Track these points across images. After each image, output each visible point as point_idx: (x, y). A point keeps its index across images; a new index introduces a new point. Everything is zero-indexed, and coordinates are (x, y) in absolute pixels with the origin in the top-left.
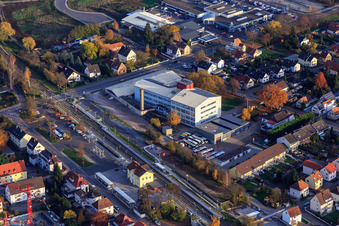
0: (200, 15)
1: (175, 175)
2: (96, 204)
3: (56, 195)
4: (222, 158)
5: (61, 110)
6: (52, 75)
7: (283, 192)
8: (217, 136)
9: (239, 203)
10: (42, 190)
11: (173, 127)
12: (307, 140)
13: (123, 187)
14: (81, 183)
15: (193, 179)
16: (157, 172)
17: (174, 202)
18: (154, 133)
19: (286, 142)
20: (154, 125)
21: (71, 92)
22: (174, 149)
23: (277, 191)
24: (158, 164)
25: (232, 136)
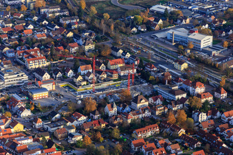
0: (190, 7)
2: (163, 75)
4: (218, 61)
5: (132, 43)
6: (124, 30)
10: (135, 70)
11: (190, 49)
14: (153, 68)
20: (181, 49)
22: (193, 58)
24: (188, 62)
25: (220, 53)
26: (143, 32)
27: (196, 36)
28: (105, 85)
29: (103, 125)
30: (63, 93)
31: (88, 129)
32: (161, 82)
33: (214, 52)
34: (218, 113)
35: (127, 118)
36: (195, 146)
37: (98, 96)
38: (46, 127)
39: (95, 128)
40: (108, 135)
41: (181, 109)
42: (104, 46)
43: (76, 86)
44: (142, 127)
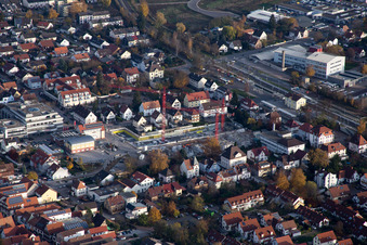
0: (309, 13)
2: (269, 116)
5: (220, 68)
10: (225, 109)
11: (310, 77)
14: (253, 105)
24: (306, 97)
25: (357, 83)
26: (236, 51)
27: (319, 56)
28: (180, 131)
29: (179, 192)
30: (116, 143)
31: (156, 198)
32: (265, 126)
33: (347, 82)
34: (356, 174)
35: (215, 181)
36: (321, 225)
37: (170, 148)
38: (91, 194)
39: (166, 195)
40: (185, 207)
41: (297, 168)
42: (177, 72)
43: (136, 132)
44: (238, 194)
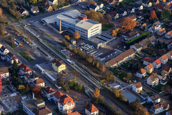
1: (77, 66)
2: (35, 82)
3: (15, 77)
4: (101, 57)
5: (18, 31)
6: (14, 12)
7: (133, 74)
8: (99, 45)
9: (110, 81)
10: (8, 74)
11: (76, 40)
12: (146, 47)
13: (50, 72)
14: (28, 70)
15: (86, 68)
16: (67, 64)
17: (76, 80)
18: (66, 43)
19: (135, 48)
20: (66, 39)
21: (23, 21)
22: (76, 52)
23: (130, 74)
24: (68, 60)
25: (107, 44)
